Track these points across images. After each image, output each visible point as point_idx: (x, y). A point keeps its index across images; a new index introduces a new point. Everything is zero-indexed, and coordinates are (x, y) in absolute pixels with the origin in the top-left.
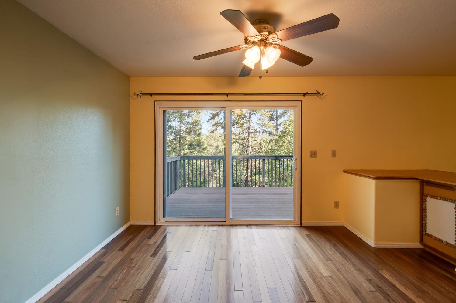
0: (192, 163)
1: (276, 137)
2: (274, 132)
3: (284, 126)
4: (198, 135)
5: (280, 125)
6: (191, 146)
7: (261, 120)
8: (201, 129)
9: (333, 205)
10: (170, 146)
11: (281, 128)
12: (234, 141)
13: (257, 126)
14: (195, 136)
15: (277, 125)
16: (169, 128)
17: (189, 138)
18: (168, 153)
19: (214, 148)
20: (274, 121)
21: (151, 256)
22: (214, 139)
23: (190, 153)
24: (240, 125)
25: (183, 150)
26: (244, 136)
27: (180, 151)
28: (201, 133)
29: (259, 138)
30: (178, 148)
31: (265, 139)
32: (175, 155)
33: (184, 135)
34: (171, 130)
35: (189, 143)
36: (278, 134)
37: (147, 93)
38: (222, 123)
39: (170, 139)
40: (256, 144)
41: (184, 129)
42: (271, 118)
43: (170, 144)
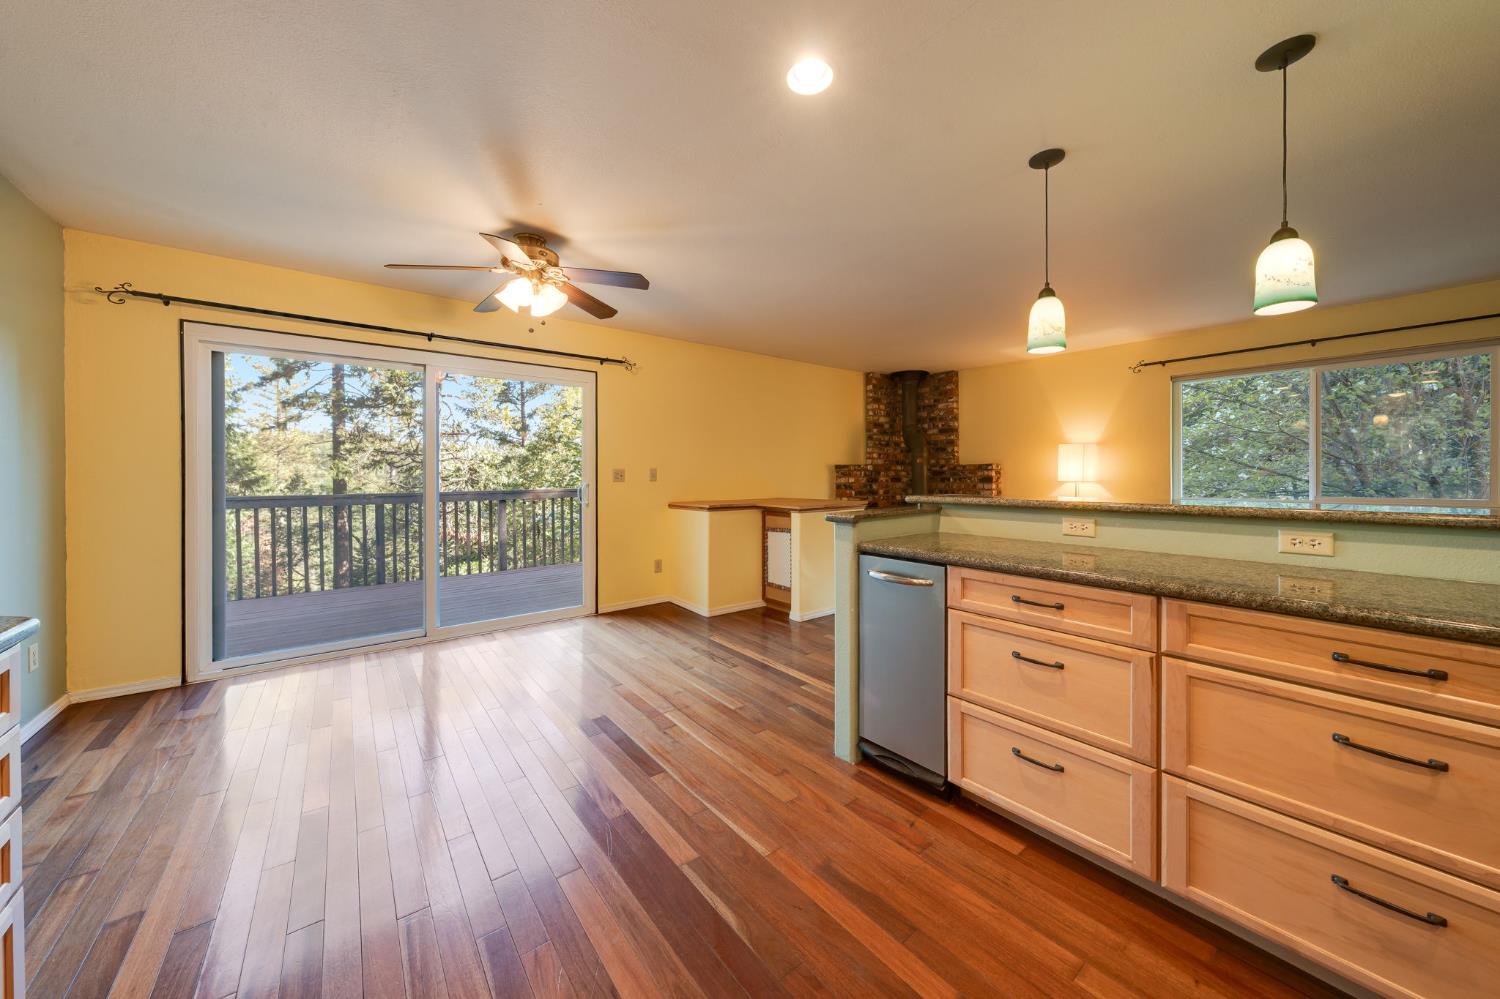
1: (523, 451)
2: (513, 435)
3: (545, 421)
5: (530, 416)
7: (473, 397)
9: (652, 568)
11: (535, 425)
12: (378, 458)
13: (460, 417)
15: (523, 417)
20: (516, 404)
24: (397, 409)
26: (414, 443)
29: (471, 452)
31: (489, 456)
36: (526, 443)
37: (157, 293)
38: (326, 397)
40: (459, 470)
42: (504, 397)
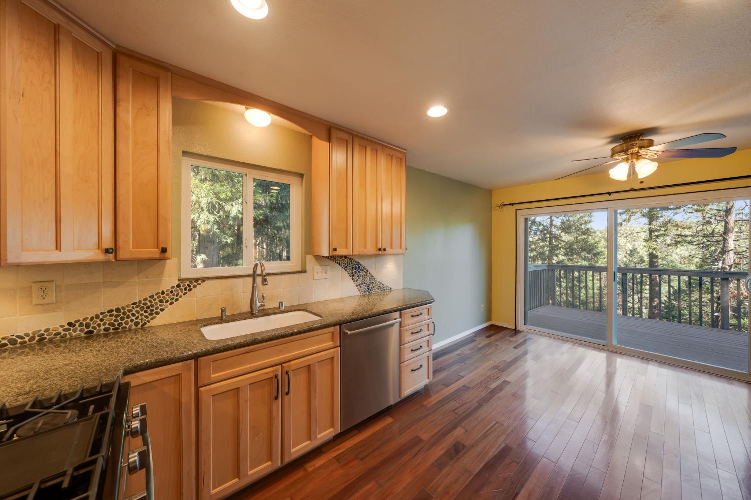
0: (571, 277)
4: (584, 233)
6: (570, 250)
8: (590, 222)
10: (533, 250)
14: (579, 235)
16: (532, 224)
17: (566, 238)
18: (530, 260)
19: (626, 253)
21: (514, 348)
22: (627, 237)
23: (568, 261)
25: (556, 255)
27: (550, 257)
28: (591, 229)
30: (547, 253)
32: (542, 263)
33: (558, 232)
34: (536, 226)
35: (567, 246)
37: (509, 203)
39: (534, 240)
41: (559, 224)
43: (533, 246)
